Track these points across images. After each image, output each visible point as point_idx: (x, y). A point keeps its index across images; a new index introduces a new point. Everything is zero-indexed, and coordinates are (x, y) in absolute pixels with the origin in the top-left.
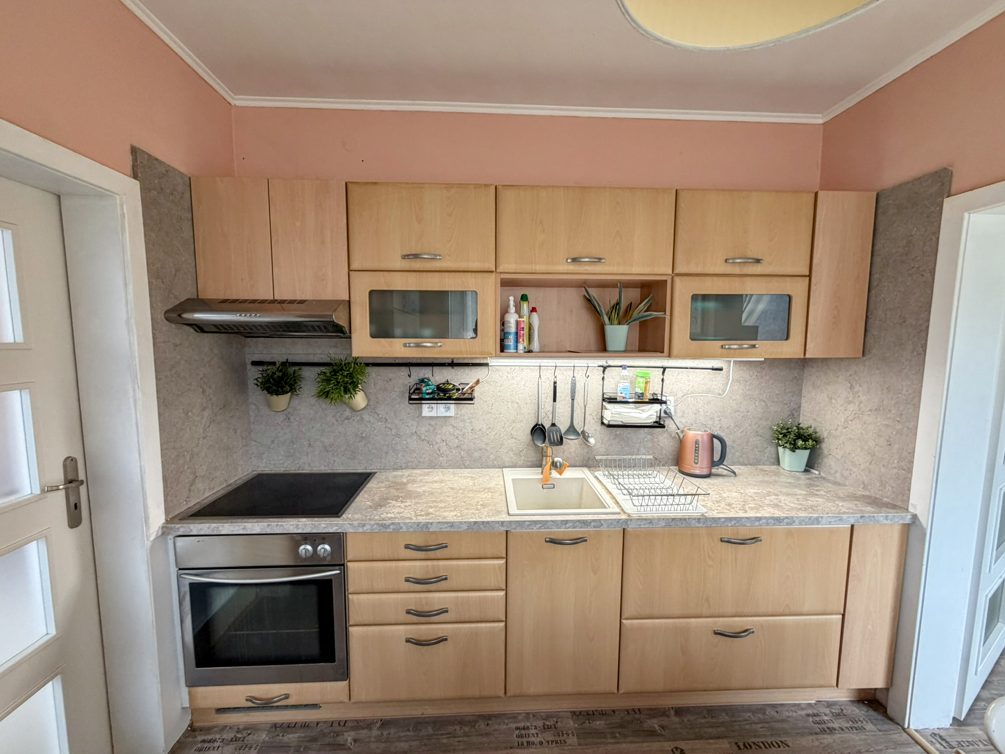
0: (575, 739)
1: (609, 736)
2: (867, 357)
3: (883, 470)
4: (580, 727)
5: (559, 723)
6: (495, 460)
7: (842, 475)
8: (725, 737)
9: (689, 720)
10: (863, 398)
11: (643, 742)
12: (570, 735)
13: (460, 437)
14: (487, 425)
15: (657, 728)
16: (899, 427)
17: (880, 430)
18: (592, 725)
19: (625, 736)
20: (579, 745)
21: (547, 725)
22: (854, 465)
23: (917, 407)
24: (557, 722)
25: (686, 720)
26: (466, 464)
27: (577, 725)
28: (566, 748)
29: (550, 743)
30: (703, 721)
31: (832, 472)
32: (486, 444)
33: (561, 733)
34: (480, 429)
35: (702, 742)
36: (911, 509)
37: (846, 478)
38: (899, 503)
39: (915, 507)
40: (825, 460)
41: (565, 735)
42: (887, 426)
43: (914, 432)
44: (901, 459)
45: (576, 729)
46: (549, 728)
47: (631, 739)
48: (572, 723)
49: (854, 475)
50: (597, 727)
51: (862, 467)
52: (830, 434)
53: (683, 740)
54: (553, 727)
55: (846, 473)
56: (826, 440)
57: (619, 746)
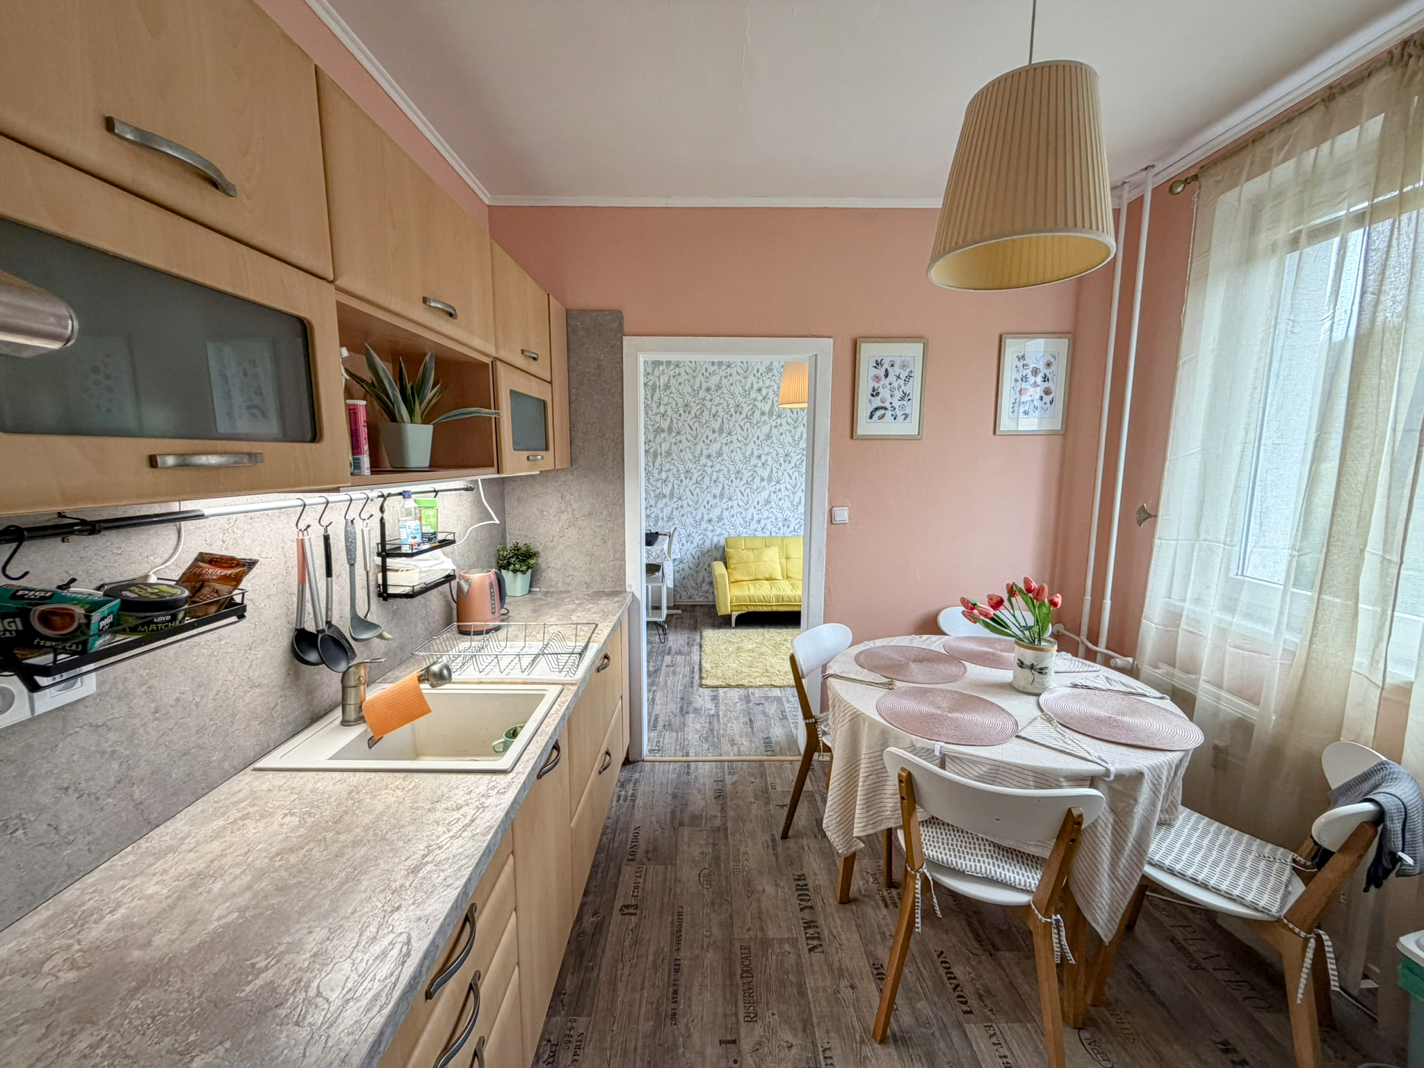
0: (581, 1019)
1: (588, 975)
2: (574, 467)
3: (602, 566)
4: (566, 1008)
5: (552, 1039)
6: (226, 757)
7: (564, 582)
8: (620, 866)
9: (595, 886)
10: (575, 506)
11: (606, 940)
12: (574, 1025)
13: (121, 749)
14: (193, 680)
15: (595, 919)
16: (610, 525)
17: (595, 532)
18: (568, 992)
19: (594, 956)
20: (589, 1015)
21: (550, 1057)
22: (575, 569)
23: (622, 506)
24: (549, 1041)
25: (593, 889)
26: (152, 817)
27: (563, 1013)
28: (589, 1035)
29: (576, 1058)
30: (600, 875)
31: (553, 583)
32: (197, 732)
33: (567, 1038)
34: (178, 700)
35: (620, 886)
36: (628, 590)
37: (569, 585)
38: (618, 589)
39: (630, 586)
40: (543, 574)
41: (572, 1033)
42: (601, 526)
43: (622, 526)
44: (615, 553)
45: (566, 1015)
46: (553, 1054)
47: (599, 951)
48: (558, 1018)
49: (576, 579)
50: (573, 987)
51: (583, 569)
52: (546, 548)
53: (614, 900)
54: (554, 1049)
55: (568, 580)
56: (542, 554)
57: (604, 967)
